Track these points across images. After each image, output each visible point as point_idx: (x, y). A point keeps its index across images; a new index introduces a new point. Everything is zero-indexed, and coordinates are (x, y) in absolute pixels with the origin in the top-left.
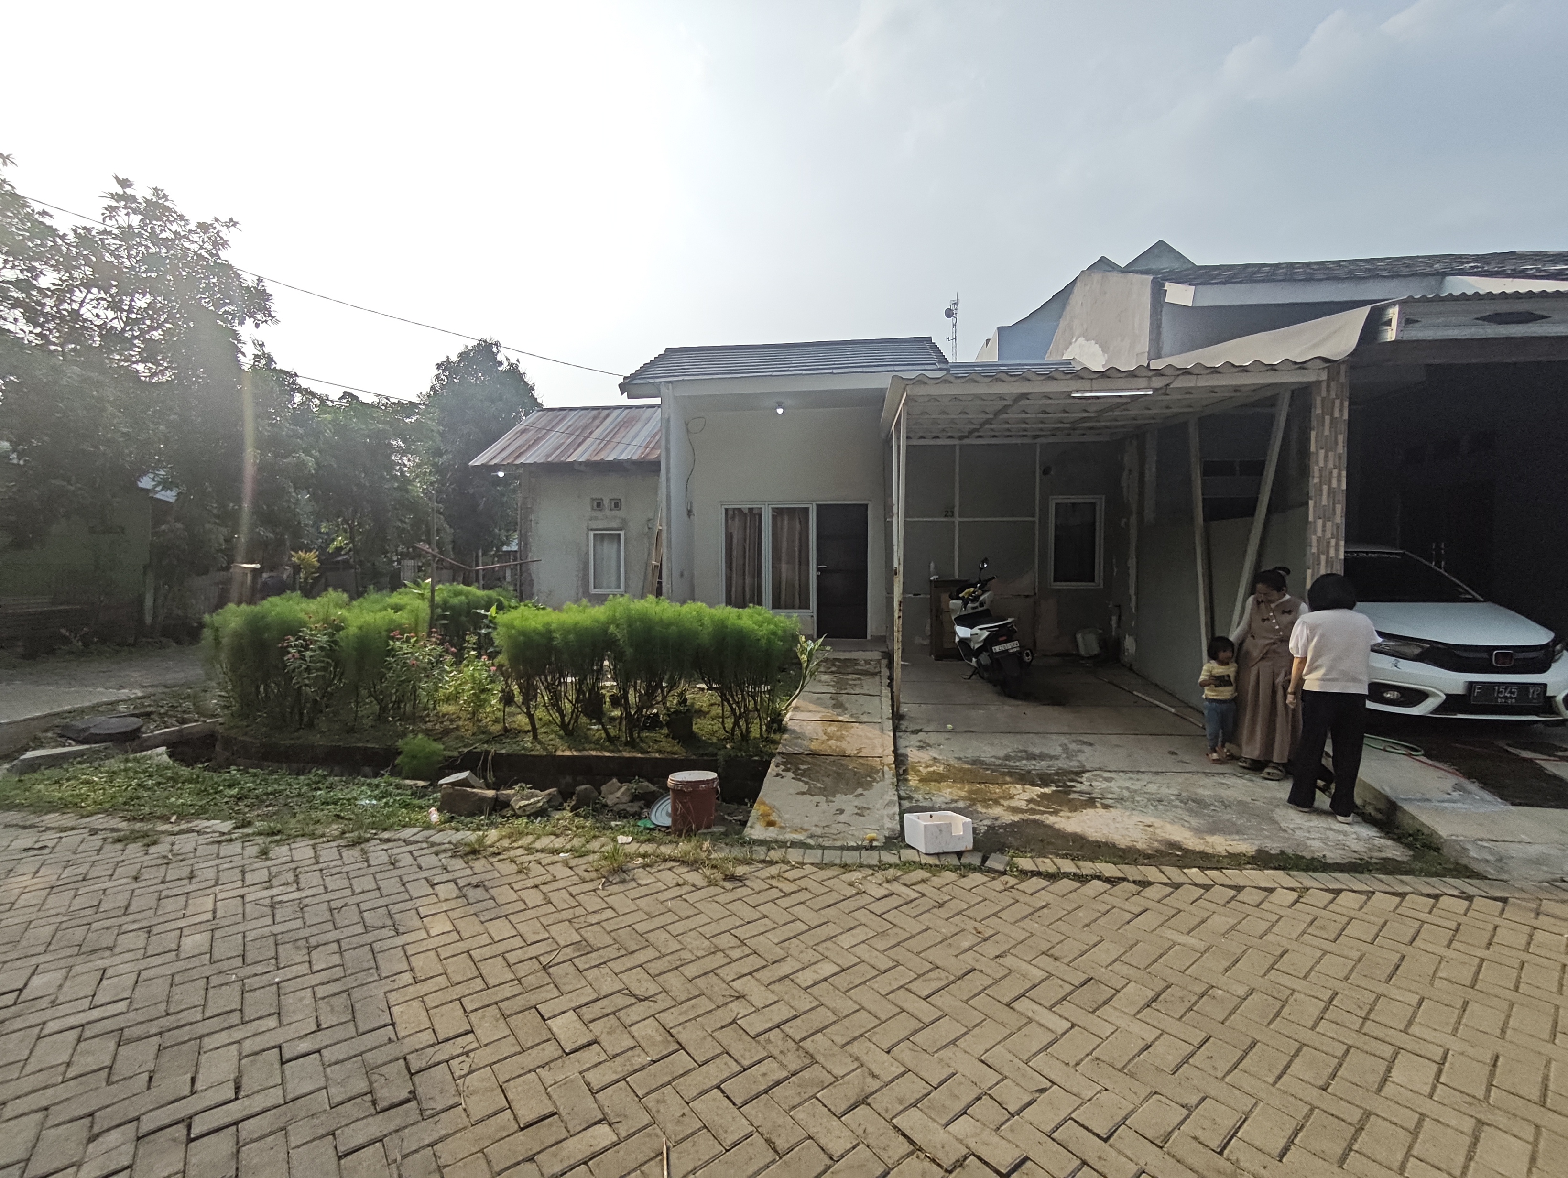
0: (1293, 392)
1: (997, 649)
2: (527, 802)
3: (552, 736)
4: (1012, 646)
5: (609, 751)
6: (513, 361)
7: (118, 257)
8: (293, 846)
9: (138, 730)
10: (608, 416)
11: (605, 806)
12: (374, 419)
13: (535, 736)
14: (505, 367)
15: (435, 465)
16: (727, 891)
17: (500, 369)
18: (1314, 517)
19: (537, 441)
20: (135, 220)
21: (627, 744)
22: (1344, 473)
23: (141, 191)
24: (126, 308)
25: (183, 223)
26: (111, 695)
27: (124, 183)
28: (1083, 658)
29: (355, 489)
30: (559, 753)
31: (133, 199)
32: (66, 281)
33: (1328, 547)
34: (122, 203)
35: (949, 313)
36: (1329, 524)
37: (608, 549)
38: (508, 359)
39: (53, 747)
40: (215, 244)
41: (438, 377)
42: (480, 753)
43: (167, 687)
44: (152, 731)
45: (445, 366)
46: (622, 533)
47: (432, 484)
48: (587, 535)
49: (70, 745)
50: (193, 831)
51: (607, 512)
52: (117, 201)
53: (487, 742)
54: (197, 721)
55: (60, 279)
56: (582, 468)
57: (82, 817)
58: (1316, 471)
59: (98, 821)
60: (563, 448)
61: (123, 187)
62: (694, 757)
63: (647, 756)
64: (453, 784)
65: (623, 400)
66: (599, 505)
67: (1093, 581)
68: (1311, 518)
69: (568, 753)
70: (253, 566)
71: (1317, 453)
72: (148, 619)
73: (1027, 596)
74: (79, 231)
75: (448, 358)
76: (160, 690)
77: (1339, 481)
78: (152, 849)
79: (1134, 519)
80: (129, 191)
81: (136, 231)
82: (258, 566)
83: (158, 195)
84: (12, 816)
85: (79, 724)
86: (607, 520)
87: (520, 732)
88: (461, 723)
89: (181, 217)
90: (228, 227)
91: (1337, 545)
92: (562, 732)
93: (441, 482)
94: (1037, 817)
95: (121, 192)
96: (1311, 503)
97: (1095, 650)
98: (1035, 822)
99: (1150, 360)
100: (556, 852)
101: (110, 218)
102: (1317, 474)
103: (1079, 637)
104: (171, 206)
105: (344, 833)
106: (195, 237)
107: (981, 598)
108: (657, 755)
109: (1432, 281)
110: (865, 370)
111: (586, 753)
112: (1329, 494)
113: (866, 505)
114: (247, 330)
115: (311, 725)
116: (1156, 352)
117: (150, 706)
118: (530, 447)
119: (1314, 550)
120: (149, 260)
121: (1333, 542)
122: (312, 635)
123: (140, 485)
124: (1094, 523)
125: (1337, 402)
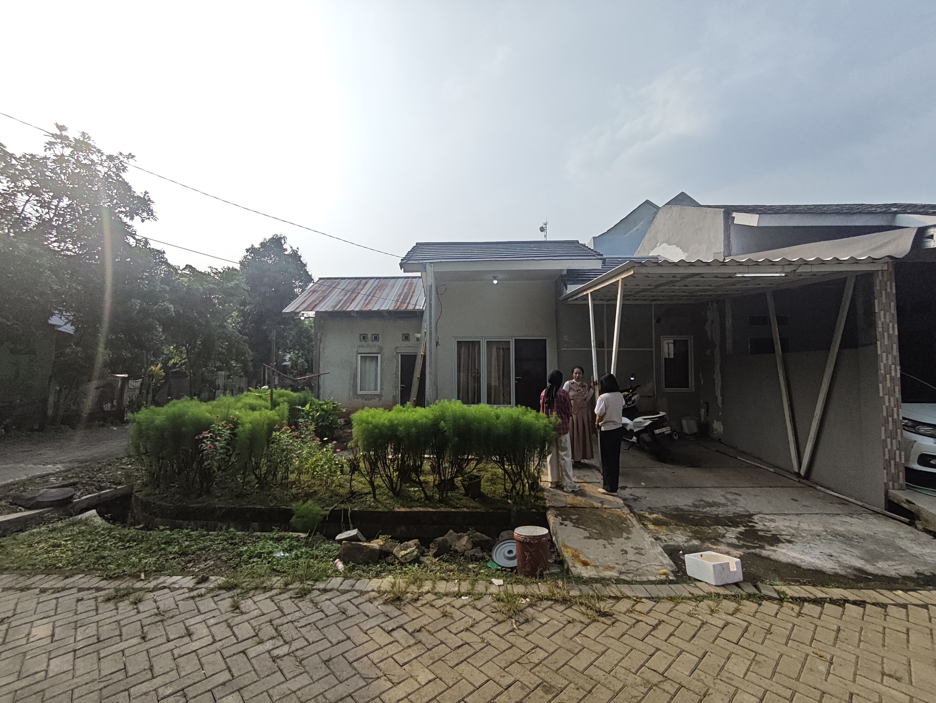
0: (857, 276)
1: (657, 431)
2: (406, 552)
3: (385, 497)
4: (666, 430)
5: (431, 507)
6: (295, 248)
7: (56, 173)
8: (255, 599)
9: (72, 497)
10: (366, 283)
11: (456, 551)
12: (207, 281)
13: (374, 497)
14: (289, 251)
15: (240, 311)
16: (610, 625)
17: (286, 253)
18: (882, 353)
19: (324, 298)
20: (67, 151)
21: (440, 501)
22: (896, 325)
23: (73, 134)
24: (53, 207)
25: (100, 154)
26: (39, 470)
27: (62, 128)
28: (687, 435)
29: (196, 326)
30: (396, 510)
31: (67, 138)
32: (12, 188)
33: (891, 370)
34: (59, 141)
35: (542, 229)
36: (890, 356)
37: (370, 366)
38: (291, 247)
39: (9, 513)
40: (118, 169)
41: (245, 257)
42: (340, 511)
43: (82, 463)
44: (79, 498)
45: (251, 250)
46: (379, 356)
47: (238, 323)
48: (357, 357)
49: (21, 511)
50: (165, 587)
51: (370, 343)
52: (56, 139)
53: (342, 503)
54: (110, 488)
55: (8, 187)
56: (355, 315)
57: (67, 577)
58: (879, 324)
59: (79, 580)
60: (342, 302)
61: (60, 131)
62: (491, 511)
63: (459, 510)
64: (348, 539)
65: (401, 273)
66: (364, 338)
67: (688, 387)
68: (879, 352)
69: (403, 510)
70: (123, 375)
71: (879, 312)
72: (50, 412)
73: (649, 397)
74: (27, 156)
75: (253, 245)
76: (76, 465)
77: (893, 329)
78: (141, 607)
79: (717, 350)
80: (64, 133)
81: (66, 158)
82: (126, 376)
83: (85, 136)
84: (6, 579)
85: (27, 495)
86: (370, 348)
87: (361, 495)
88: (316, 488)
89: (99, 151)
90: (128, 158)
91: (896, 369)
92: (391, 494)
93: (244, 322)
94: (753, 551)
95: (59, 133)
96: (878, 343)
97: (695, 430)
98: (755, 555)
99: (725, 256)
100: (458, 595)
101: (50, 149)
102: (880, 326)
103: (684, 422)
104: (92, 144)
105: (286, 584)
106: (106, 164)
107: (633, 398)
108: (465, 510)
109: (890, 217)
110: (554, 258)
111: (415, 509)
112: (888, 337)
113: (545, 340)
114: (136, 223)
115: (208, 492)
116: (728, 252)
117: (72, 477)
118: (320, 302)
119: (883, 372)
120: (71, 177)
121: (893, 366)
122: (219, 430)
123: (50, 322)
124: (687, 352)
125: (889, 283)
